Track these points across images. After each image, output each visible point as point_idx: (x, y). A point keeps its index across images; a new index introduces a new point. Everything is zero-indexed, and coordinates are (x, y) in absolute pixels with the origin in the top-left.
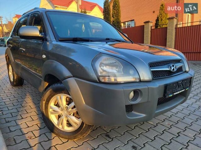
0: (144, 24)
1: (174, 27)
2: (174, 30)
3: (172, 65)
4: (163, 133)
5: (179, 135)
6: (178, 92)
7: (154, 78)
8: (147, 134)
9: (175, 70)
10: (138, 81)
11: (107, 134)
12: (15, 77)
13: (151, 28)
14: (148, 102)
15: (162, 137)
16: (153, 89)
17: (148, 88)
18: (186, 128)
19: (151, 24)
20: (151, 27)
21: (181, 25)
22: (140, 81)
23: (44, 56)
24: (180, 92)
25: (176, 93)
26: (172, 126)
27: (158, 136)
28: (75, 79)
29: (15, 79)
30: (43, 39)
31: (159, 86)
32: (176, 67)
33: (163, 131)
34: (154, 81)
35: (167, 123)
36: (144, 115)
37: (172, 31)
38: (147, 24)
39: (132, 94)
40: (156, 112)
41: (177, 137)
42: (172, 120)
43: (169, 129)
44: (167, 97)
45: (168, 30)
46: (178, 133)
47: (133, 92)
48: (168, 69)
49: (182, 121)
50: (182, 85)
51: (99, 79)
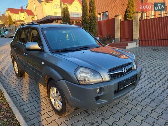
0: (114, 17)
1: (139, 20)
2: (139, 22)
3: (123, 69)
4: (122, 108)
5: (132, 110)
6: (128, 85)
7: (112, 79)
8: (112, 110)
9: (126, 71)
10: (102, 82)
11: (87, 111)
12: (20, 71)
13: (121, 21)
14: (108, 94)
15: (121, 111)
16: (110, 86)
17: (108, 86)
18: (137, 104)
19: (120, 18)
20: (121, 19)
21: (145, 18)
22: (103, 82)
23: (43, 63)
24: (129, 84)
25: (126, 86)
26: (128, 103)
27: (118, 111)
28: (65, 81)
29: (20, 72)
30: (42, 51)
31: (114, 84)
32: (126, 69)
33: (122, 107)
34: (112, 80)
35: (125, 102)
36: (106, 101)
37: (137, 23)
38: (117, 17)
39: (98, 90)
40: (114, 98)
41: (130, 111)
42: (129, 99)
43: (126, 105)
44: (120, 89)
45: (134, 22)
46: (131, 108)
47: (99, 89)
48: (121, 72)
49: (136, 99)
50: (130, 80)
51: (79, 83)
